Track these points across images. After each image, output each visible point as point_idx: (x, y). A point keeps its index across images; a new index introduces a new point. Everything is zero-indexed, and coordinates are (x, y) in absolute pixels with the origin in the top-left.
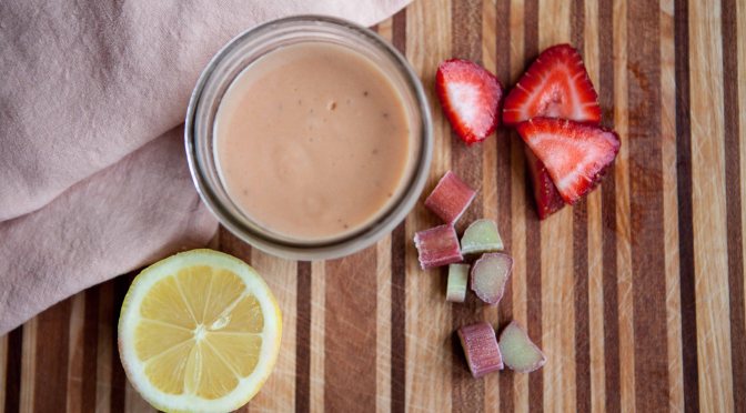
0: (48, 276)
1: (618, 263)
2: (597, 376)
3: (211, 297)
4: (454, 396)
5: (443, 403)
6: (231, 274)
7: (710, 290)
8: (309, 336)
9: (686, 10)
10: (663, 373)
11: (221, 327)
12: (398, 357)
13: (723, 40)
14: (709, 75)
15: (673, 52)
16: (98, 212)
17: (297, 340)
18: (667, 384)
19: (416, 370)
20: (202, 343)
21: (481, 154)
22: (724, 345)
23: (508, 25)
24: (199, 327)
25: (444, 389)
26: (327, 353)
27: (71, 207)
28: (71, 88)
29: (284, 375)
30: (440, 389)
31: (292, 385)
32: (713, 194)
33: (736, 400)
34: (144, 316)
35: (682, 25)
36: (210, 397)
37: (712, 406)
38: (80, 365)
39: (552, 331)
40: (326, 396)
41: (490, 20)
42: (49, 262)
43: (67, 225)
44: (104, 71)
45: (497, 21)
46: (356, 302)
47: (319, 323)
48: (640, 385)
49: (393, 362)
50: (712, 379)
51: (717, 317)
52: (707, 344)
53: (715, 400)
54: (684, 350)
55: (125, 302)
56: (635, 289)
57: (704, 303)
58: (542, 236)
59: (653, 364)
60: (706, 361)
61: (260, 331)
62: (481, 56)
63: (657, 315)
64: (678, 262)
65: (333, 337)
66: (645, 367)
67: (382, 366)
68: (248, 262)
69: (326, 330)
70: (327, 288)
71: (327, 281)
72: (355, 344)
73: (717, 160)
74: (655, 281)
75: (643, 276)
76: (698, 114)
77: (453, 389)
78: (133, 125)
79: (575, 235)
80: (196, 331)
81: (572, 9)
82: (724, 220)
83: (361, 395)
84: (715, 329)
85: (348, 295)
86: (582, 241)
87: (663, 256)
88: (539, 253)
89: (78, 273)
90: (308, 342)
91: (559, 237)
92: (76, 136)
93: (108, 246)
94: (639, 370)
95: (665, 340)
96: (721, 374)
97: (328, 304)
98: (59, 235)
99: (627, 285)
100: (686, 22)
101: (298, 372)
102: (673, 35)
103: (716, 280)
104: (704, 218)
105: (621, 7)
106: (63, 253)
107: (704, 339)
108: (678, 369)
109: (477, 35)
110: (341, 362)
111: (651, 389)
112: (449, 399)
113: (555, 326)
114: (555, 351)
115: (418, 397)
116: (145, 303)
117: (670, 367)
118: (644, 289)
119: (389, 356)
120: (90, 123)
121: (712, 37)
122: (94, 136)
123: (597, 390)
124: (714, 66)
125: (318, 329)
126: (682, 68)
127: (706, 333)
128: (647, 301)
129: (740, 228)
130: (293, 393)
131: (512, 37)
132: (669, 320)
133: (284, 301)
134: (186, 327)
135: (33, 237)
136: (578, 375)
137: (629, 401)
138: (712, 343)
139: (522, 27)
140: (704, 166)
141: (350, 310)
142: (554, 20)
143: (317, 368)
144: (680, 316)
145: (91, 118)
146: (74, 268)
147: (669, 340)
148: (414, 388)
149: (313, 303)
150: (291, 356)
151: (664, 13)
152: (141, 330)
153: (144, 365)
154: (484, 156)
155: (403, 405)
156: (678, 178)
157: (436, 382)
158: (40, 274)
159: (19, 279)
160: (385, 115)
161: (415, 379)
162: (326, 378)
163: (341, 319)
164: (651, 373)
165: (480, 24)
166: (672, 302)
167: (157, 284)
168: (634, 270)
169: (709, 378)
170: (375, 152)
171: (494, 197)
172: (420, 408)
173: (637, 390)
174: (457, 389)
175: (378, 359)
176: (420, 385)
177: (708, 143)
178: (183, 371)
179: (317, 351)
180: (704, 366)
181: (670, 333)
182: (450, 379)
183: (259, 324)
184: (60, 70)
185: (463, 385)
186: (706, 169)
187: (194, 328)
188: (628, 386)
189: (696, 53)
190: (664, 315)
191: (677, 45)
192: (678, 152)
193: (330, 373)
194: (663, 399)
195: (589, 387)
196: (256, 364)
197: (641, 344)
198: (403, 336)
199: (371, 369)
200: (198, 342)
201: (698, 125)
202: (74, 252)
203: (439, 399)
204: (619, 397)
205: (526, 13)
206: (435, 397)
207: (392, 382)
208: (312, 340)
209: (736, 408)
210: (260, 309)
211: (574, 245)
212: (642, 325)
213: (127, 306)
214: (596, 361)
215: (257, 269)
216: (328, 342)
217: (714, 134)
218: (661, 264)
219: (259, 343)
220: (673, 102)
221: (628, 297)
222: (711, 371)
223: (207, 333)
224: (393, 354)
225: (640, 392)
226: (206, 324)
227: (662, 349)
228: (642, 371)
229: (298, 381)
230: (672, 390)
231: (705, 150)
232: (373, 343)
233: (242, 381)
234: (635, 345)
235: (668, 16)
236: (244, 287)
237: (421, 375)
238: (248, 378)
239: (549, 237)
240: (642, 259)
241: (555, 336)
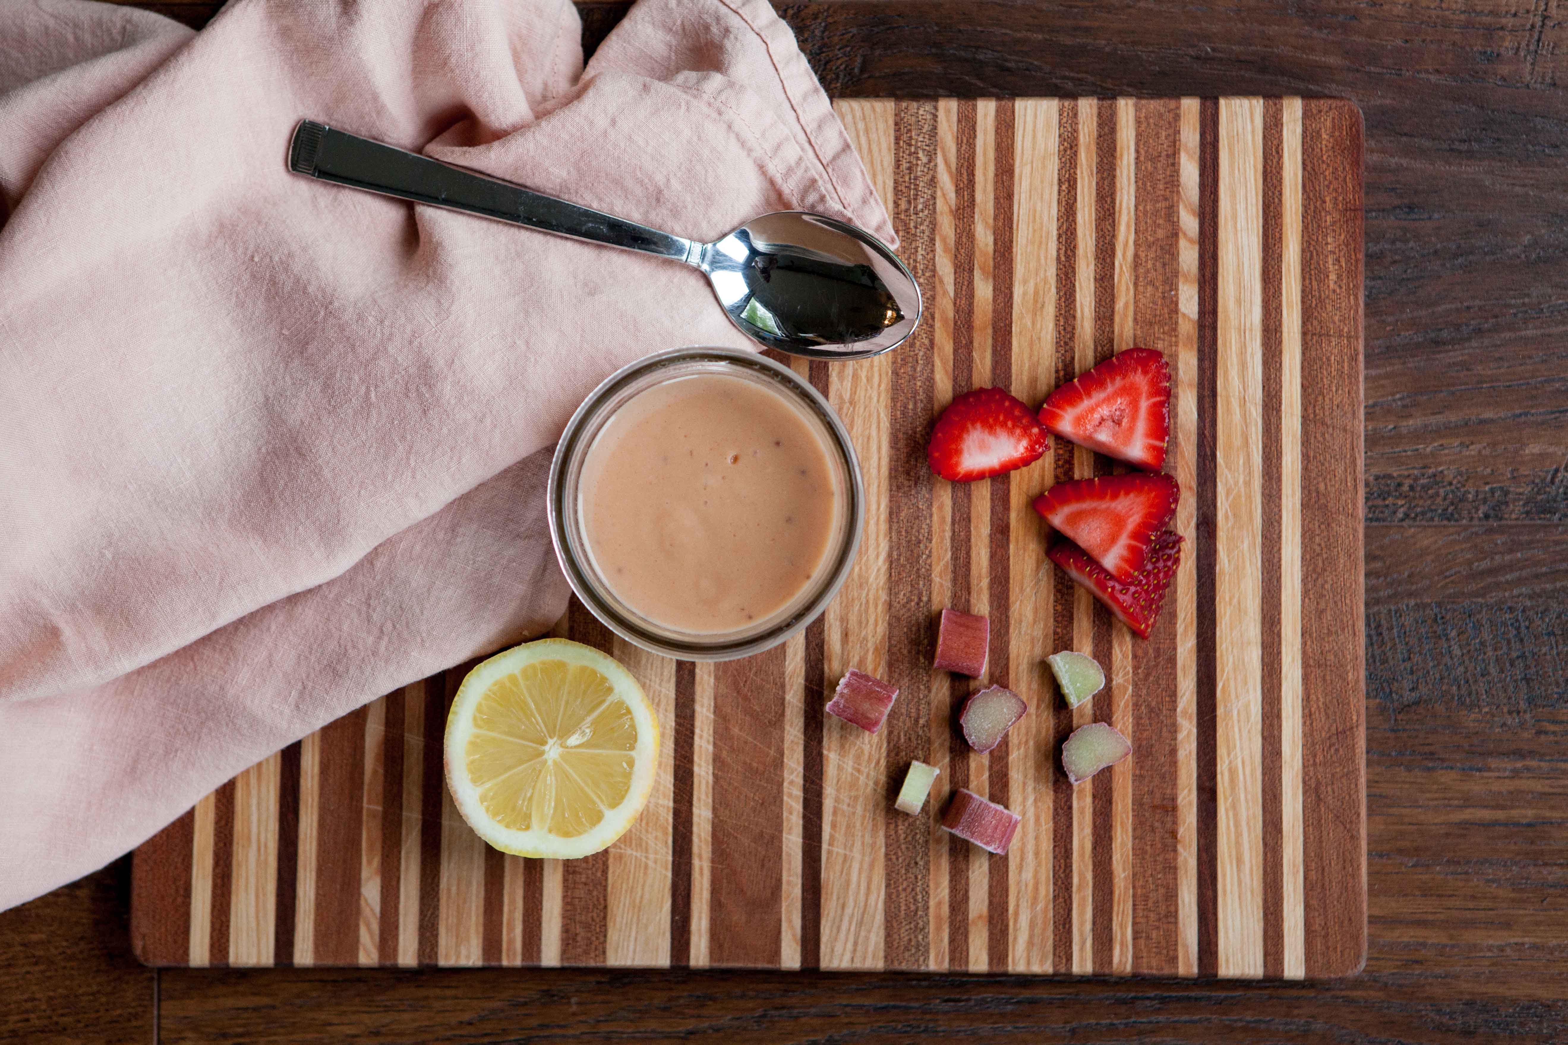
0: (351, 672)
1: (1114, 659)
2: (1082, 812)
3: (567, 702)
4: (887, 837)
5: (873, 845)
6: (594, 672)
7: (1237, 697)
8: (692, 754)
9: (1214, 312)
10: (1170, 808)
11: (578, 743)
12: (813, 782)
13: (1264, 355)
14: (1243, 402)
15: (1196, 368)
16: (414, 584)
17: (675, 758)
18: (1175, 823)
19: (837, 800)
20: (555, 762)
21: (930, 506)
22: (1253, 771)
23: (970, 327)
24: (551, 742)
25: (875, 825)
26: (715, 775)
27: (378, 577)
28: (380, 414)
29: (657, 805)
30: (870, 827)
31: (669, 819)
32: (1244, 568)
33: (1265, 844)
34: (477, 725)
35: (1208, 333)
36: (567, 834)
37: (1234, 853)
38: (380, 789)
39: (1022, 749)
40: (714, 835)
41: (945, 321)
42: (352, 652)
43: (373, 602)
44: (424, 389)
45: (955, 323)
46: (757, 708)
47: (705, 735)
48: (1139, 823)
49: (806, 790)
50: (1236, 815)
51: (1245, 733)
52: (1230, 770)
53: (1238, 844)
54: (1199, 777)
55: (452, 709)
56: (1136, 694)
57: (1228, 713)
58: (1012, 622)
59: (1158, 795)
60: (1228, 793)
61: (632, 748)
62: (932, 371)
63: (1165, 729)
64: (1194, 658)
65: (724, 754)
66: (1146, 799)
67: (790, 795)
68: (609, 651)
69: (715, 744)
70: (716, 687)
71: (717, 678)
72: (755, 765)
73: (1251, 519)
74: (1163, 683)
75: (1147, 675)
76: (1226, 457)
77: (887, 827)
78: (464, 460)
79: (1055, 621)
80: (547, 748)
81: (1058, 308)
82: (1258, 601)
83: (761, 834)
84: (1242, 749)
85: (746, 698)
86: (1065, 627)
87: (1175, 649)
88: (1008, 643)
89: (392, 669)
90: (691, 761)
91: (1035, 622)
92: (390, 478)
93: (429, 633)
94: (1138, 803)
95: (1174, 763)
96: (1248, 809)
97: (717, 710)
98: (364, 615)
99: (1126, 689)
100: (1214, 329)
101: (675, 801)
102: (1196, 347)
103: (1246, 683)
104: (1231, 599)
105: (1126, 305)
106: (370, 640)
107: (1227, 762)
108: (1190, 804)
109: (927, 342)
110: (736, 788)
111: (1153, 830)
112: (881, 840)
113: (1027, 742)
114: (1025, 777)
115: (840, 837)
116: (479, 709)
117: (1179, 800)
118: (1148, 694)
119: (800, 781)
120: (408, 459)
121: (1249, 350)
122: (413, 477)
123: (1081, 829)
124: (1250, 391)
125: (704, 744)
126: (1207, 393)
127: (1229, 755)
128: (1151, 710)
129: (1280, 614)
130: (670, 830)
131: (976, 344)
132: (1181, 736)
133: (658, 705)
134: (532, 741)
135: (328, 619)
136: (1055, 810)
137: (1123, 844)
138: (1237, 768)
139: (990, 331)
140: (1233, 528)
141: (748, 718)
142: (1033, 323)
143: (703, 797)
144: (1195, 730)
145: (409, 452)
146: (386, 662)
147: (1180, 764)
148: (834, 826)
149: (698, 708)
150: (668, 780)
151: (1184, 315)
152: (474, 745)
153: (480, 790)
154: (934, 510)
155: (820, 847)
156: (1198, 544)
157: (864, 817)
158: (340, 668)
159: (312, 675)
160: (803, 472)
161: (835, 812)
162: (715, 810)
163: (736, 731)
164: (1155, 807)
165: (932, 326)
166: (1185, 712)
167: (495, 684)
168: (1136, 668)
169: (1231, 814)
170: (789, 520)
171: (946, 566)
172: (841, 851)
173: (1134, 830)
174: (892, 826)
175: (785, 784)
176: (842, 821)
177: (1240, 496)
178: (530, 799)
179: (703, 773)
180: (1226, 799)
181: (1181, 754)
182: (883, 813)
183: (631, 739)
184: (363, 390)
185: (900, 823)
186: (1235, 532)
187: (544, 743)
188: (1122, 827)
189: (1226, 372)
190: (1174, 729)
191: (1201, 360)
192: (1199, 508)
193: (720, 803)
194: (1169, 841)
195: (1070, 826)
196: (627, 791)
197: (1141, 768)
198: (820, 754)
199: (777, 799)
200: (550, 762)
201: (1226, 471)
202: (386, 638)
203: (868, 839)
204: (1110, 839)
205: (994, 311)
206: (863, 836)
207: (804, 816)
208: (696, 758)
209: (1265, 854)
210: (632, 719)
211: (1055, 633)
212: (1144, 743)
213: (455, 713)
214: (1081, 791)
215: (621, 660)
216: (718, 760)
217: (1248, 484)
218: (1172, 661)
219: (631, 763)
220: (1194, 438)
221: (1126, 706)
222: (1234, 806)
223: (561, 750)
224: (806, 778)
225: (1139, 832)
226: (561, 737)
227: (1171, 776)
228: (1141, 805)
229: (677, 813)
230: (1181, 831)
231: (1235, 507)
232: (779, 763)
233: (609, 814)
234: (1134, 768)
235: (1189, 319)
236: (610, 690)
237: (845, 807)
238: (616, 810)
239: (1021, 621)
240: (1146, 653)
241: (1026, 756)
